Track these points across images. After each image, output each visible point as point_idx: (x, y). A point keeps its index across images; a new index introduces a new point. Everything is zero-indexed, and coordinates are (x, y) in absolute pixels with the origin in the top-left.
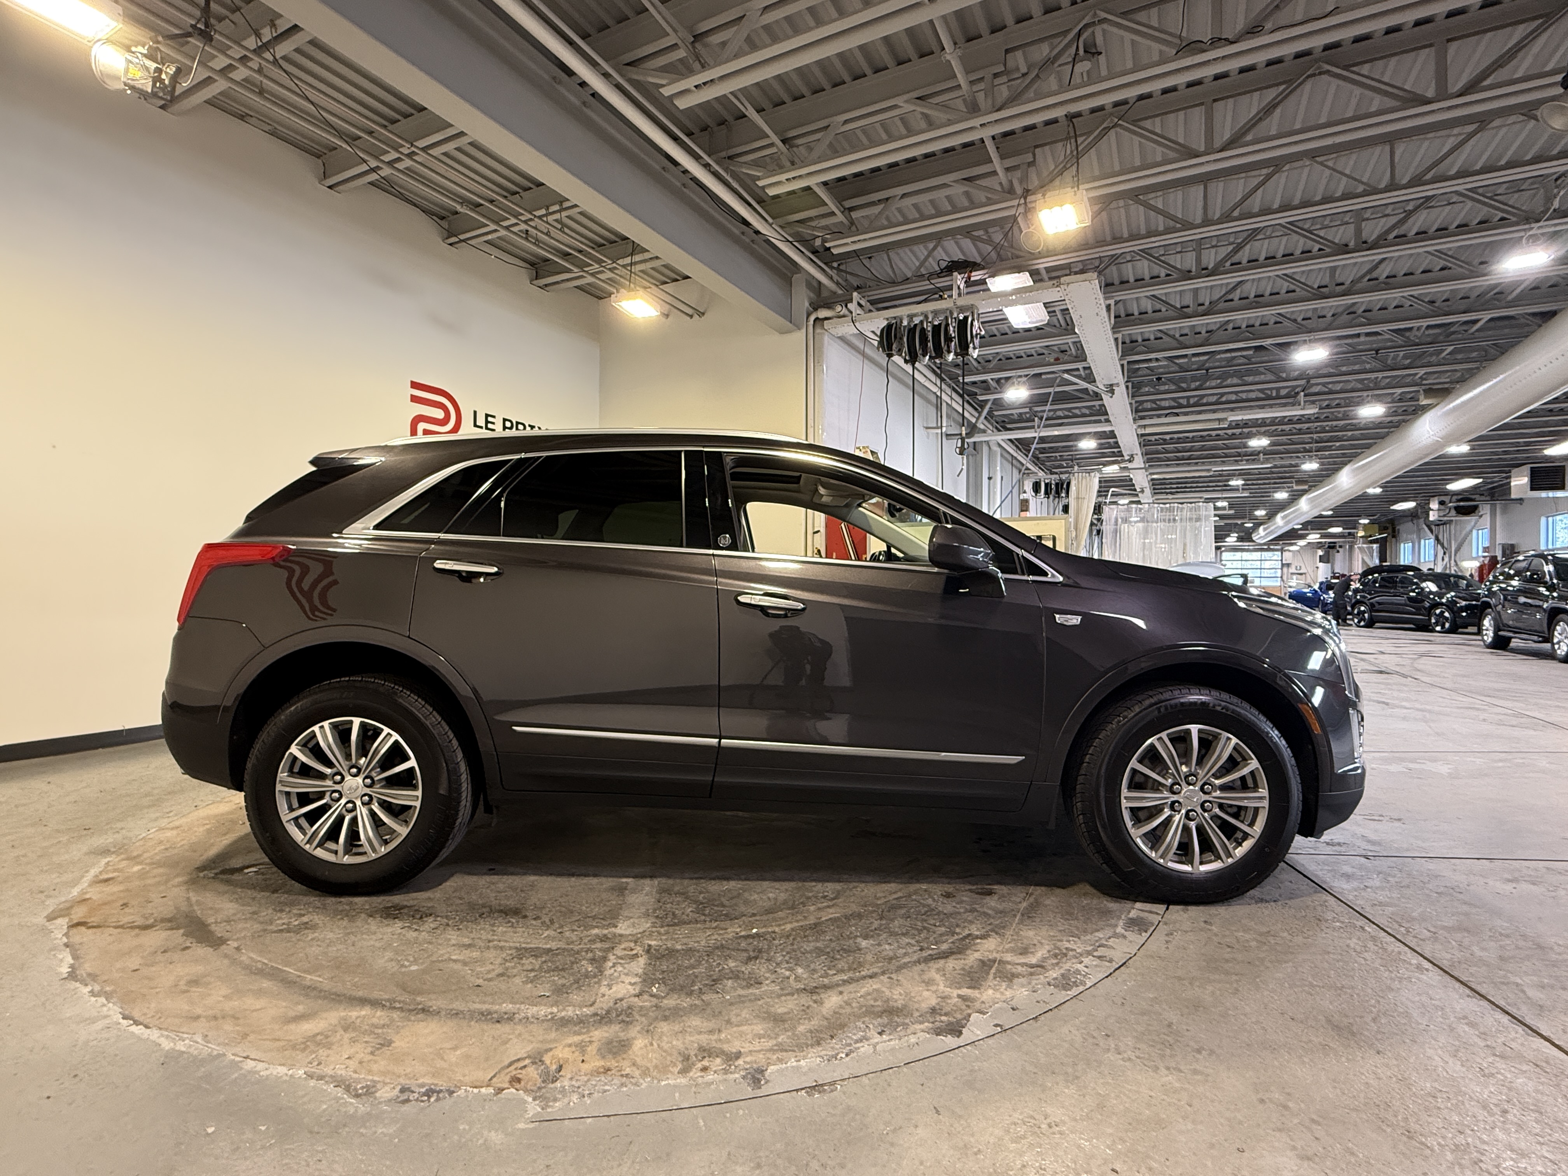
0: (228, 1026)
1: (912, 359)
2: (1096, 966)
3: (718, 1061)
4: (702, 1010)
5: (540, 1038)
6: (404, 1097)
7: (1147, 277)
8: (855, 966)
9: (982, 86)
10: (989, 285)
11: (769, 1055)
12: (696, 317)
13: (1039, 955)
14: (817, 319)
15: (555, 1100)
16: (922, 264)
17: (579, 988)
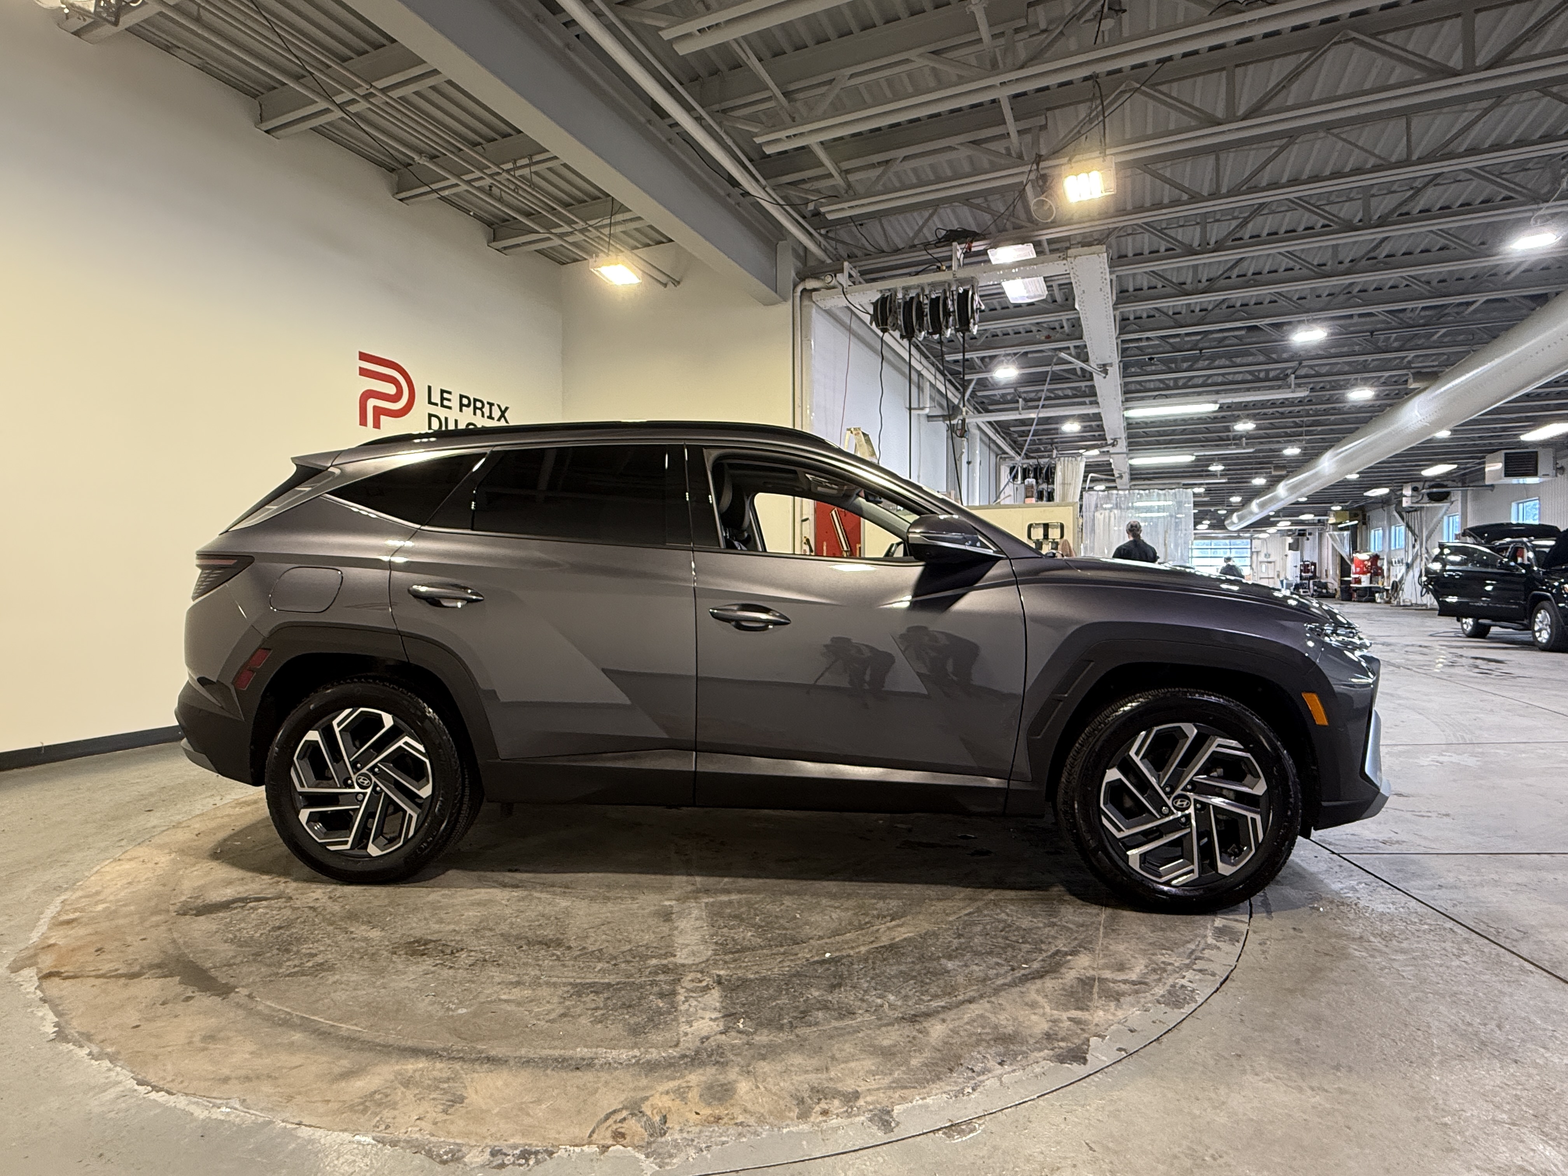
0: (267, 1088)
1: (909, 334)
2: (1200, 980)
3: (836, 1102)
4: (801, 1045)
5: (631, 1086)
6: (498, 1161)
7: (1146, 252)
8: (949, 990)
9: (1002, 41)
10: (991, 257)
11: (890, 1093)
12: (670, 285)
13: (1137, 970)
14: (804, 290)
15: (671, 1156)
16: (916, 234)
17: (656, 1026)
